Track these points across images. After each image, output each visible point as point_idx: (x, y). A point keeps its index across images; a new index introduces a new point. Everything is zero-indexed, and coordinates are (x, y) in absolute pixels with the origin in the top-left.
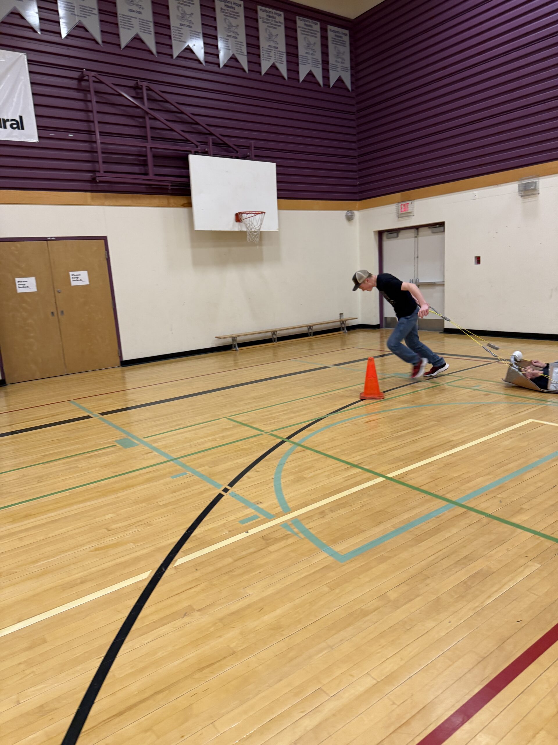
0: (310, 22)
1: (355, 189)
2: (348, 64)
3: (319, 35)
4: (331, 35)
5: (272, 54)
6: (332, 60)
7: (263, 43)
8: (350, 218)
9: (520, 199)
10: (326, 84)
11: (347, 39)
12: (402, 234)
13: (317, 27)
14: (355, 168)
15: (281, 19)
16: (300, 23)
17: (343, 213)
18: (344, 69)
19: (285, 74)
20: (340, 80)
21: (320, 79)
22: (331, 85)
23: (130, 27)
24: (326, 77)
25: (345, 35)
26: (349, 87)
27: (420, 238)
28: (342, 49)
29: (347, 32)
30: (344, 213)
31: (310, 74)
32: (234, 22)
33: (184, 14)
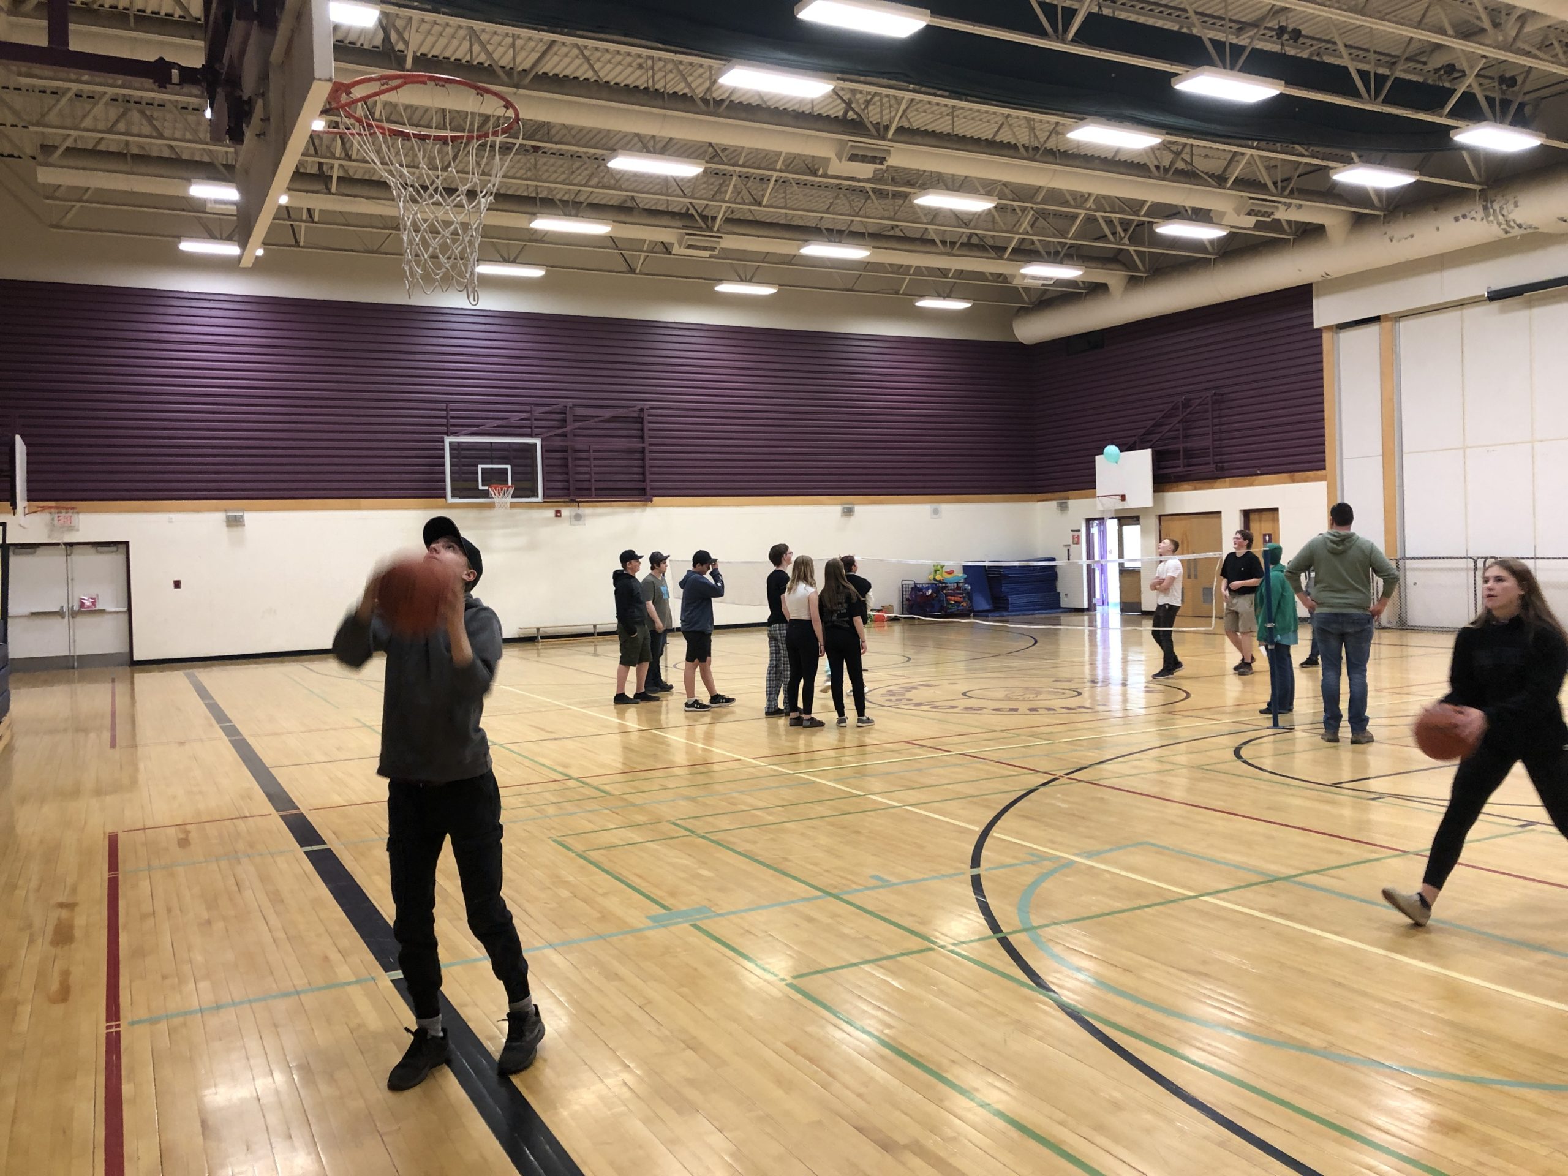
9: (225, 529)
12: (40, 551)
27: (73, 556)
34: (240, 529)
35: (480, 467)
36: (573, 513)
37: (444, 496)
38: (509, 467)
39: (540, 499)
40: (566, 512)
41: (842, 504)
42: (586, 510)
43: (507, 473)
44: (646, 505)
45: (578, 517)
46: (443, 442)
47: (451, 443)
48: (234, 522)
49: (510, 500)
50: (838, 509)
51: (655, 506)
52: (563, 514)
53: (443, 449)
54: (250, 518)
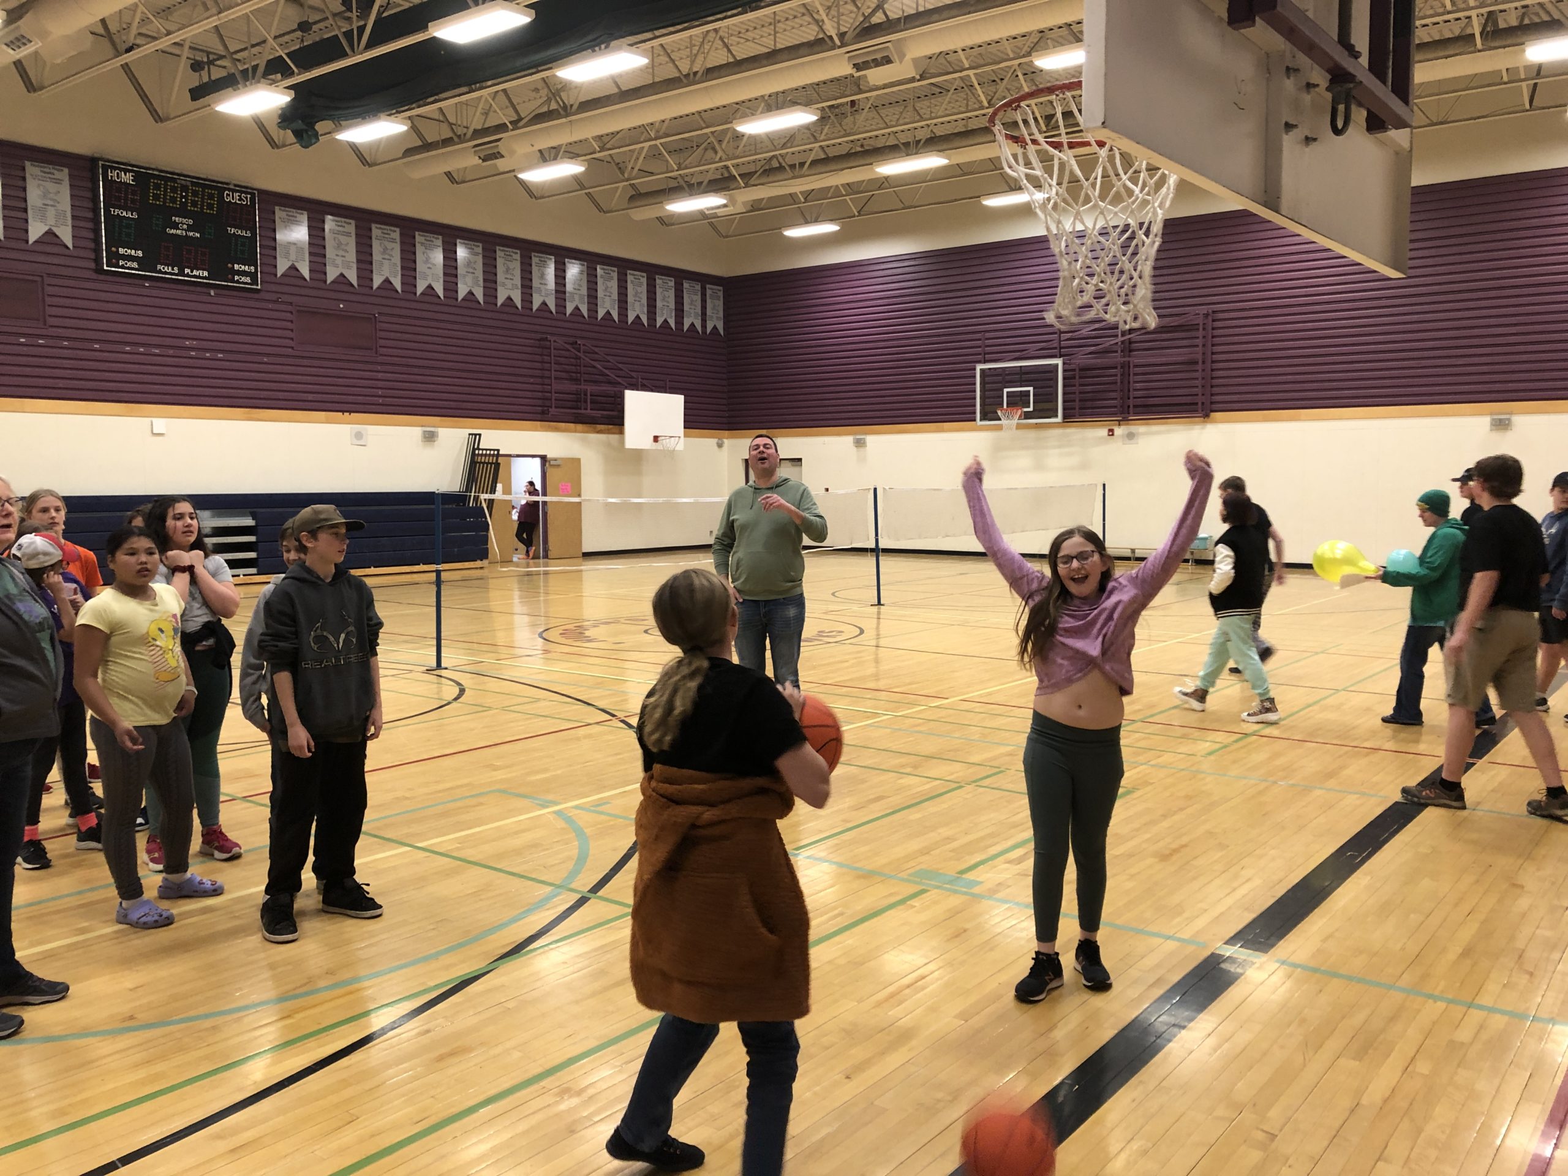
0: (693, 283)
1: (725, 420)
2: (721, 314)
3: (699, 294)
4: (709, 292)
5: (665, 312)
6: (709, 312)
7: (659, 304)
8: (720, 446)
9: (855, 449)
10: (704, 331)
11: (721, 294)
13: (698, 287)
14: (725, 401)
15: (672, 284)
16: (686, 285)
17: (713, 442)
18: (718, 318)
19: (673, 326)
20: (715, 327)
21: (699, 329)
22: (708, 332)
23: (573, 300)
24: (704, 326)
25: (719, 291)
26: (722, 333)
28: (717, 302)
29: (721, 288)
30: (716, 440)
31: (693, 325)
32: (639, 289)
33: (607, 288)
34: (861, 449)
35: (1006, 390)
36: (1126, 432)
37: (975, 420)
38: (1031, 389)
39: (1059, 419)
40: (1119, 431)
41: (1491, 414)
42: (1140, 429)
43: (1029, 396)
44: (1204, 422)
45: (1131, 436)
46: (975, 369)
47: (982, 370)
48: (860, 444)
49: (1015, 421)
50: (1486, 421)
51: (1215, 421)
52: (1116, 433)
53: (974, 377)
54: (871, 439)
